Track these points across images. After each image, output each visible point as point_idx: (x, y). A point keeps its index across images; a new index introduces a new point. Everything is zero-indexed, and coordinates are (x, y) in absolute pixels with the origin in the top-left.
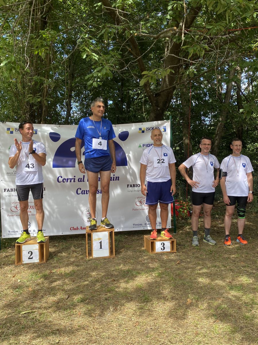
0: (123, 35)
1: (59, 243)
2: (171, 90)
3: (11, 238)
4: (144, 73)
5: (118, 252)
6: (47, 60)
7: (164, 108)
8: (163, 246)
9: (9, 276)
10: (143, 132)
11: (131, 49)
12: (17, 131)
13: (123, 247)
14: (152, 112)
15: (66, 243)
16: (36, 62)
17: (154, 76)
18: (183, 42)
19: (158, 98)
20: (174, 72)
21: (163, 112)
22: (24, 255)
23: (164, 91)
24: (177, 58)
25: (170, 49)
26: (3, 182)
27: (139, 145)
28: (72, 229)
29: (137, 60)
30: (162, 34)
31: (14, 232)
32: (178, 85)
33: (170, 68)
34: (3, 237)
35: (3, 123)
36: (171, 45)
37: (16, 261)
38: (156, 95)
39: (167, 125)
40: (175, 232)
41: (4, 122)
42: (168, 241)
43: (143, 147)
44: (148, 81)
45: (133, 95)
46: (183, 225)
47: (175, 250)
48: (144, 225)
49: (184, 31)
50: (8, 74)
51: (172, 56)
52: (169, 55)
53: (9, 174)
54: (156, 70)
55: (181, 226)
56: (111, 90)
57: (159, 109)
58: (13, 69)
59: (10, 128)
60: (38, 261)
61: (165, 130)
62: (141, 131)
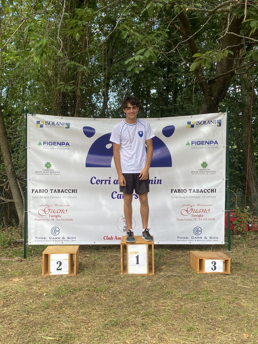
0: (172, 11)
1: (91, 253)
2: (228, 75)
3: (38, 245)
4: (195, 56)
5: (158, 269)
6: (83, 43)
7: (219, 98)
8: (214, 265)
9: (35, 288)
10: (192, 126)
11: (181, 28)
12: (48, 124)
13: (165, 264)
14: (204, 103)
15: (99, 254)
16: (71, 45)
17: (207, 58)
18: (245, 16)
19: (212, 85)
20: (233, 54)
21: (217, 103)
22: (53, 265)
23: (219, 77)
24: (238, 37)
25: (228, 26)
26: (31, 182)
27: (186, 143)
28: (105, 238)
29: (187, 40)
30: (219, 7)
31: (42, 238)
32: (237, 70)
33: (228, 49)
34: (29, 244)
35: (32, 115)
36: (230, 22)
37: (43, 271)
38: (210, 82)
39: (223, 118)
40: (229, 250)
41: (34, 115)
42: (221, 260)
43: (192, 144)
44: (200, 65)
45: (181, 82)
46: (240, 241)
47: (229, 272)
48: (190, 239)
49: (247, 3)
50: (39, 59)
51: (230, 34)
52: (227, 34)
53: (38, 173)
54: (210, 51)
55: (236, 243)
56: (155, 77)
57: (212, 98)
58: (44, 54)
59: (39, 121)
60: (67, 273)
61: (220, 125)
62: (190, 126)
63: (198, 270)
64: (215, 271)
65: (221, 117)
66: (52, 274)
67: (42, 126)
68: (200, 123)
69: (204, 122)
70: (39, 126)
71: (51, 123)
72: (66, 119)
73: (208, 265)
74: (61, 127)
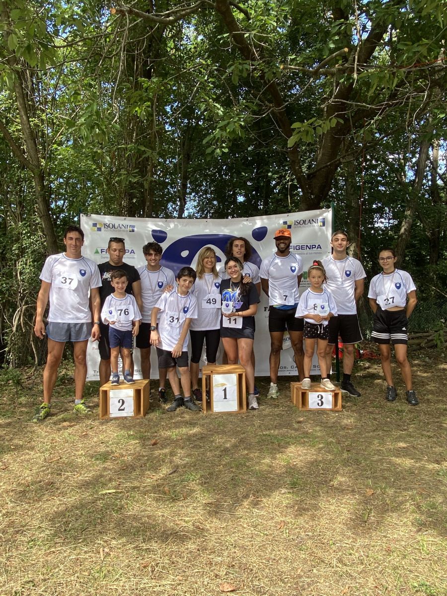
4: (293, 126)
8: (320, 400)
10: (290, 227)
12: (107, 227)
17: (310, 129)
18: (355, 81)
20: (343, 122)
22: (113, 404)
33: (337, 116)
35: (87, 216)
37: (101, 412)
39: (327, 215)
47: (339, 408)
58: (95, 127)
59: (96, 224)
60: (132, 414)
61: (324, 225)
62: (286, 226)
63: (301, 406)
64: (322, 407)
65: (325, 215)
66: (112, 416)
67: (99, 229)
68: (298, 223)
69: (304, 222)
70: (96, 229)
71: (111, 226)
72: (130, 220)
73: (313, 400)
74: (124, 231)
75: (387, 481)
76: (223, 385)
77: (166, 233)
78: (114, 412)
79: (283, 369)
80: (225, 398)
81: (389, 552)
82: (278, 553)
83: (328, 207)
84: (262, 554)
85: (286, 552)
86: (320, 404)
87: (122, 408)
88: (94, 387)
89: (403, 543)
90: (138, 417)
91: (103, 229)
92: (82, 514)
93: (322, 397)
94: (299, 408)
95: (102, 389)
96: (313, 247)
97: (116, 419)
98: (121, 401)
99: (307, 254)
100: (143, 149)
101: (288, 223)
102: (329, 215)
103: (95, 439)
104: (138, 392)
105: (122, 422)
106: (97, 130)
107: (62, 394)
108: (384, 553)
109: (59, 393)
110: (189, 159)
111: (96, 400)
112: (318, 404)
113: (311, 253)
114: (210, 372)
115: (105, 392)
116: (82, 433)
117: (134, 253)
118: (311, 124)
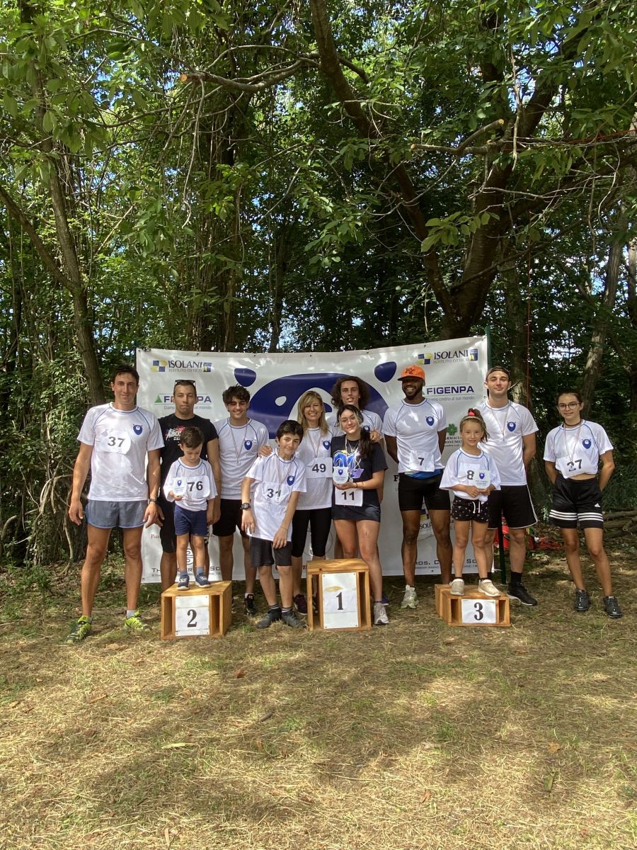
8: (478, 611)
10: (428, 362)
12: (173, 366)
17: (453, 228)
18: (516, 160)
22: (180, 617)
33: (490, 211)
35: (145, 351)
37: (162, 631)
39: (480, 345)
41: (148, 350)
42: (492, 601)
43: (428, 394)
47: (507, 622)
58: (159, 231)
59: (158, 361)
60: (207, 632)
61: (476, 358)
62: (423, 361)
63: (450, 620)
64: (481, 621)
65: (477, 344)
66: (179, 634)
67: (162, 369)
68: (440, 356)
69: (448, 355)
70: (158, 368)
71: (178, 364)
72: (204, 356)
73: (468, 610)
74: (196, 370)
75: (580, 730)
76: (337, 588)
77: (254, 373)
78: (181, 629)
79: (424, 566)
80: (341, 608)
81: (585, 837)
82: (422, 837)
83: (482, 333)
84: (399, 839)
85: (434, 836)
86: (478, 618)
87: (193, 623)
88: (152, 592)
89: (606, 824)
90: (216, 636)
91: (167, 368)
92: (138, 778)
93: (481, 607)
94: (447, 622)
95: (164, 595)
96: (461, 389)
97: (184, 638)
98: (191, 613)
99: (453, 399)
100: (223, 258)
101: (426, 357)
102: (483, 344)
103: (155, 669)
104: (215, 600)
105: (194, 644)
106: (162, 236)
107: (108, 603)
108: (578, 838)
109: (103, 602)
110: (285, 270)
111: (155, 611)
112: (476, 617)
113: (460, 399)
114: (318, 570)
115: (169, 600)
116: (136, 659)
117: (210, 401)
118: (455, 221)
